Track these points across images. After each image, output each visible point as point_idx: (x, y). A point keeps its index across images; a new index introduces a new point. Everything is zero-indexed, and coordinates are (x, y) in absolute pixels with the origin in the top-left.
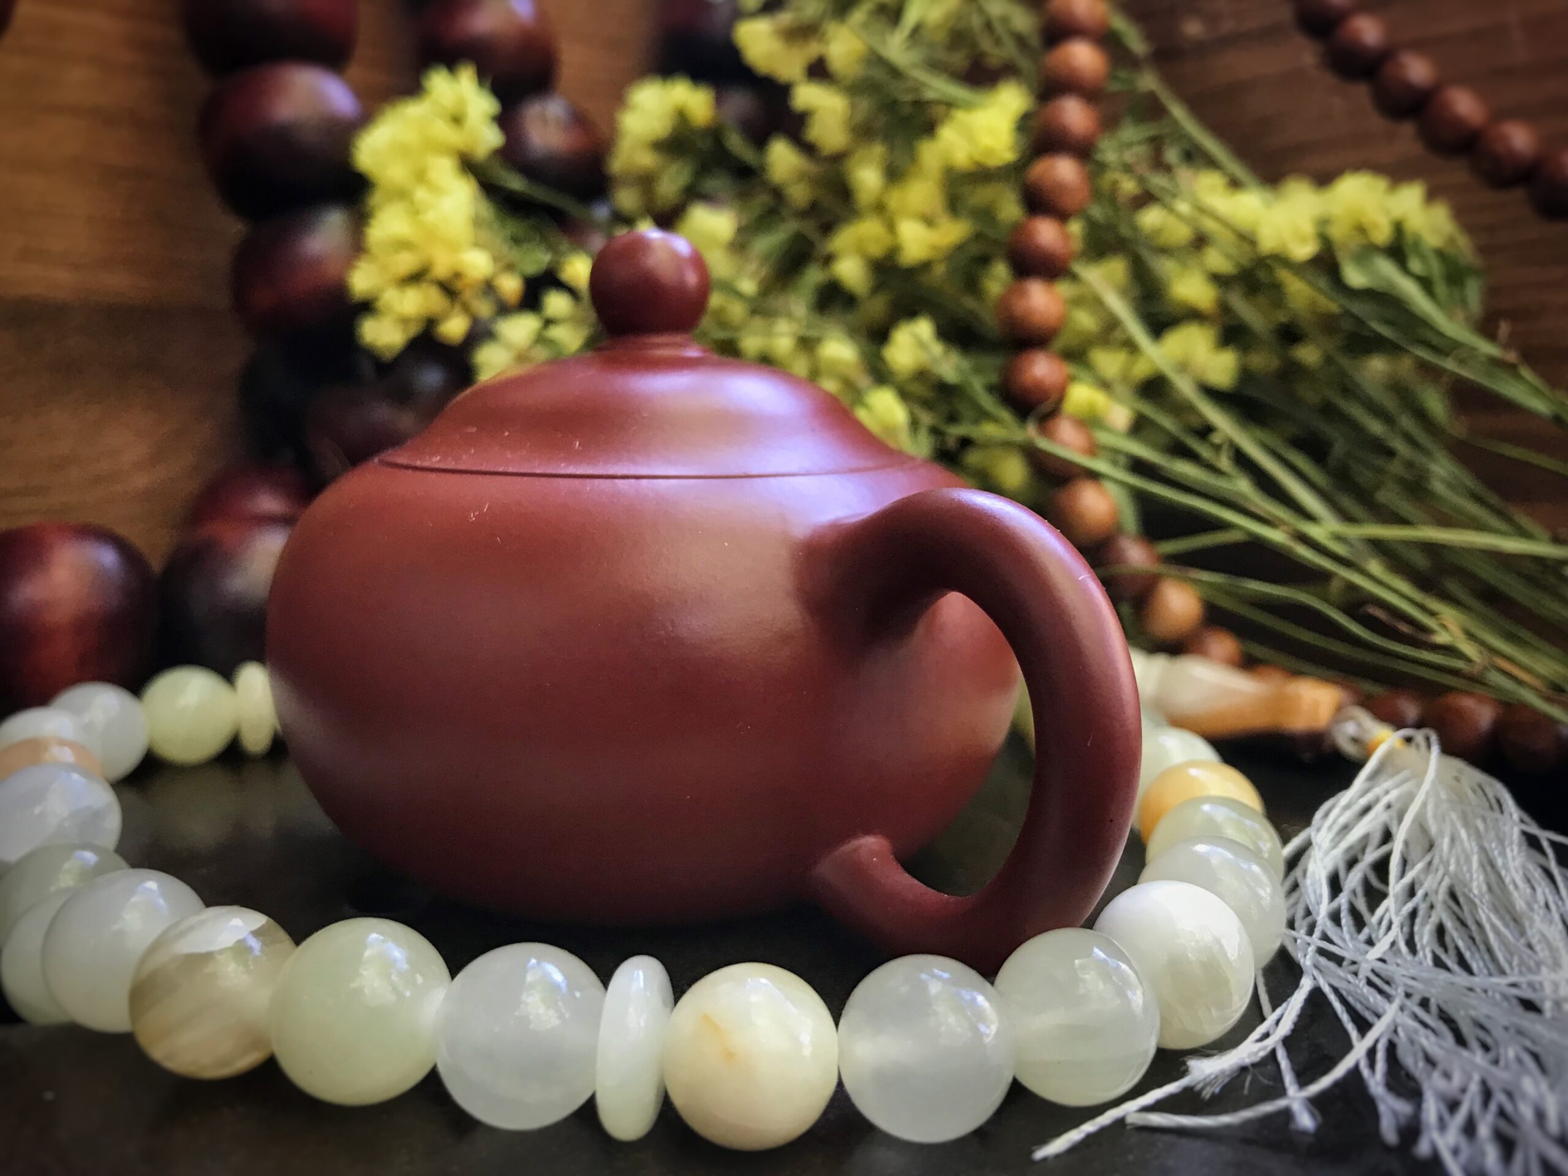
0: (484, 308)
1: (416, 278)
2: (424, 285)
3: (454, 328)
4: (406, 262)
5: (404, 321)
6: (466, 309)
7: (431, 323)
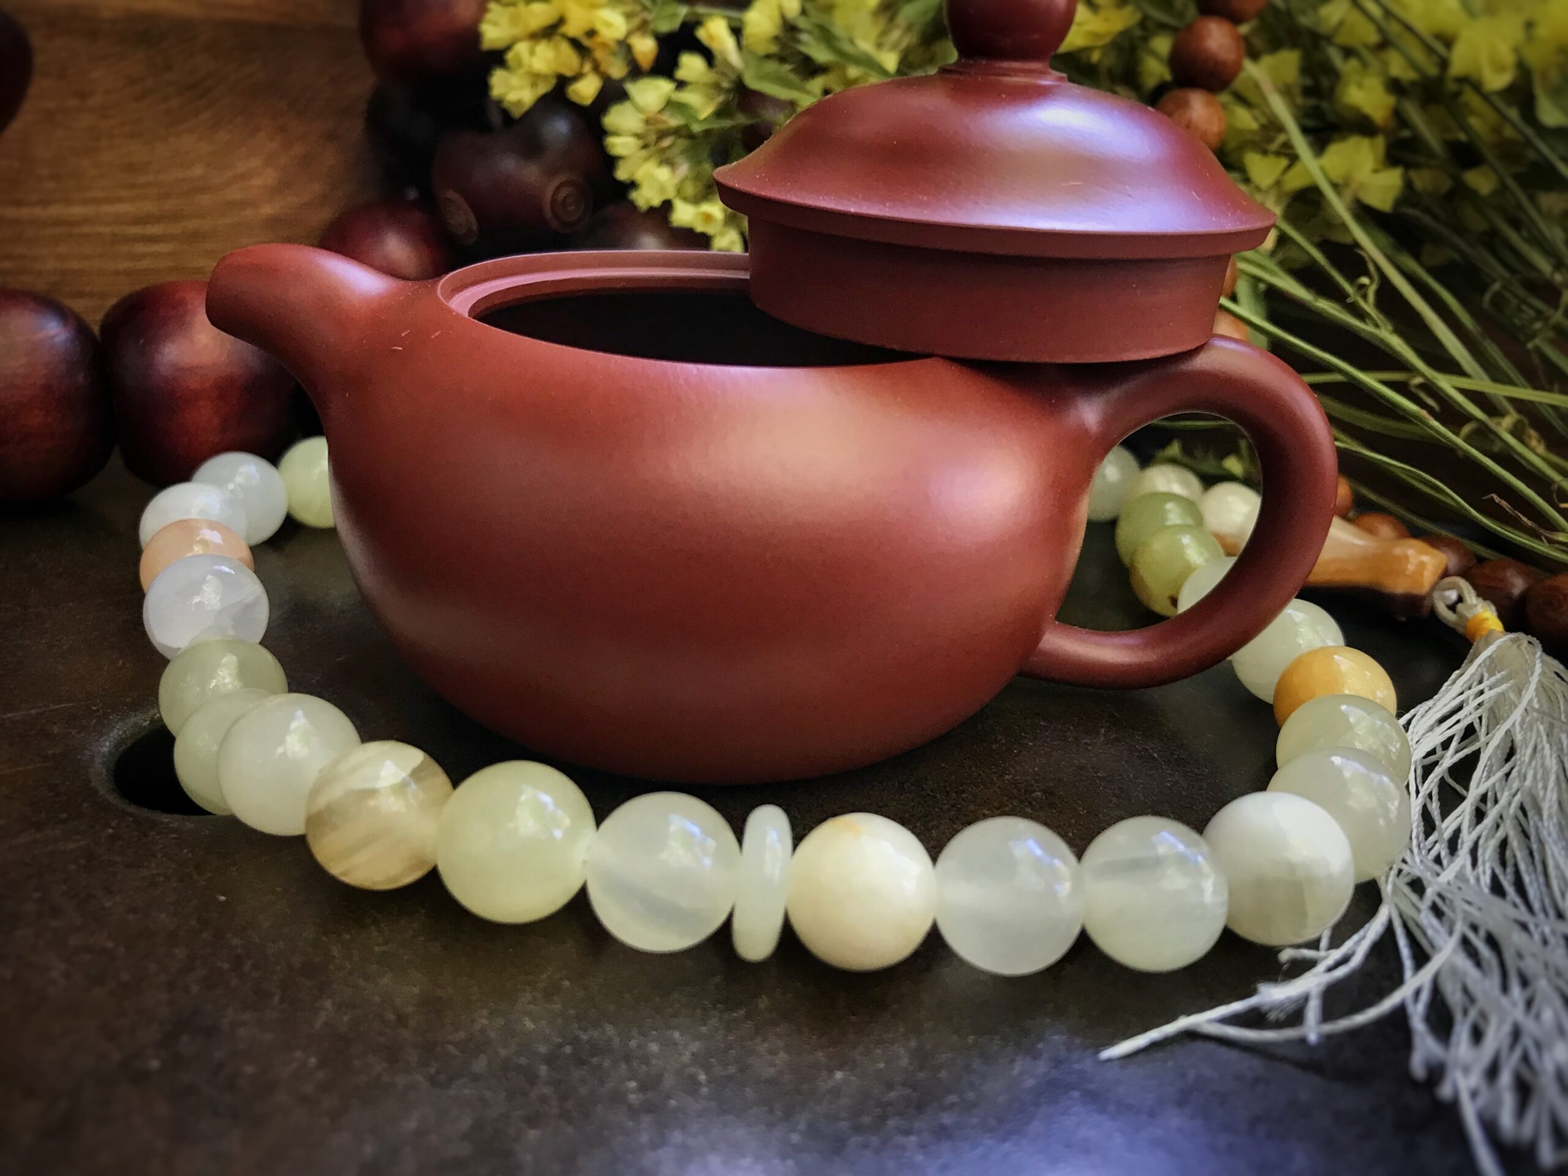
0: (617, 69)
1: (550, 31)
2: (557, 41)
3: (585, 90)
4: (538, 16)
5: (535, 77)
6: (596, 68)
7: (563, 82)
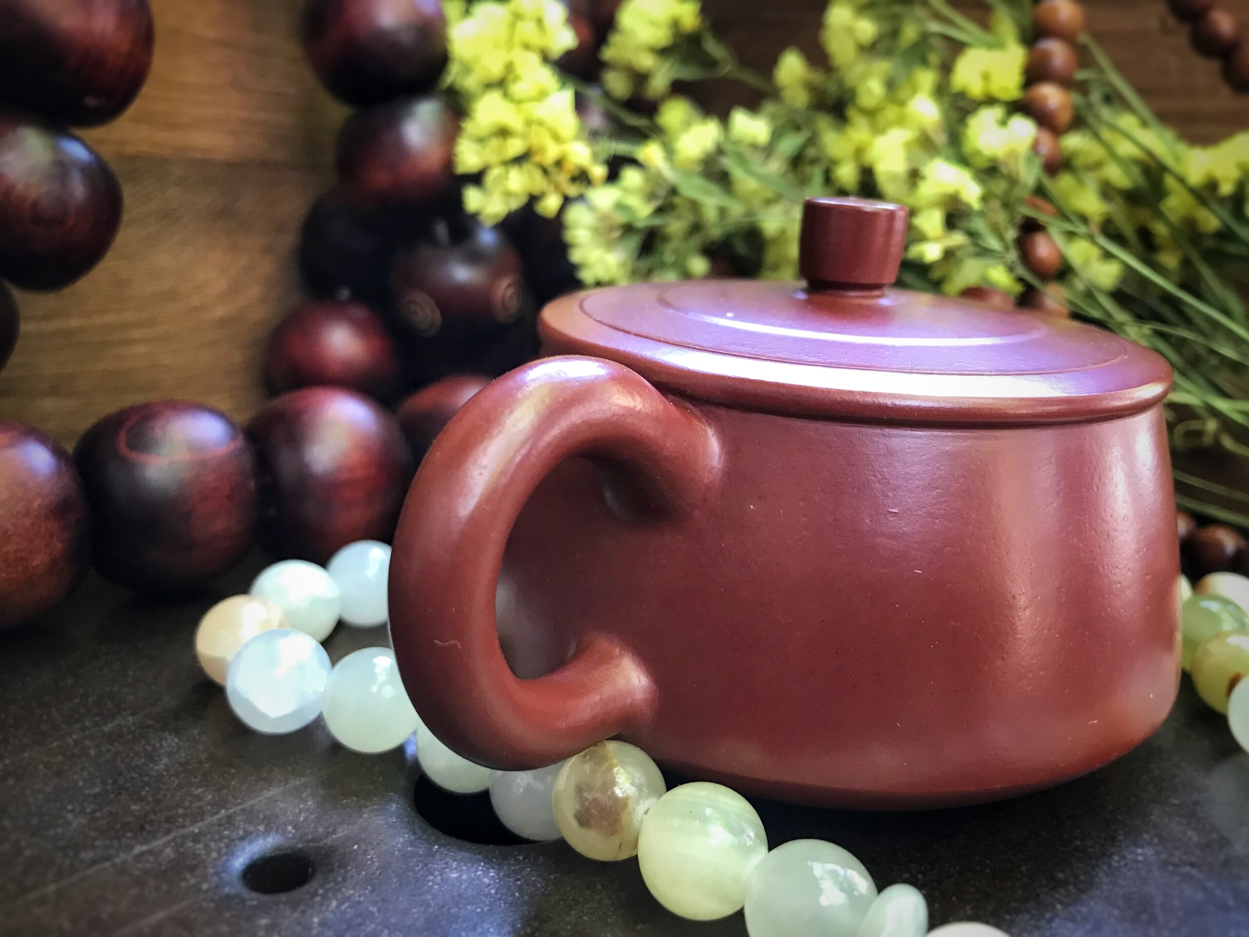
0: (572, 191)
1: (520, 160)
2: (527, 167)
3: (551, 204)
4: (515, 147)
5: (509, 195)
6: (557, 187)
7: (533, 199)
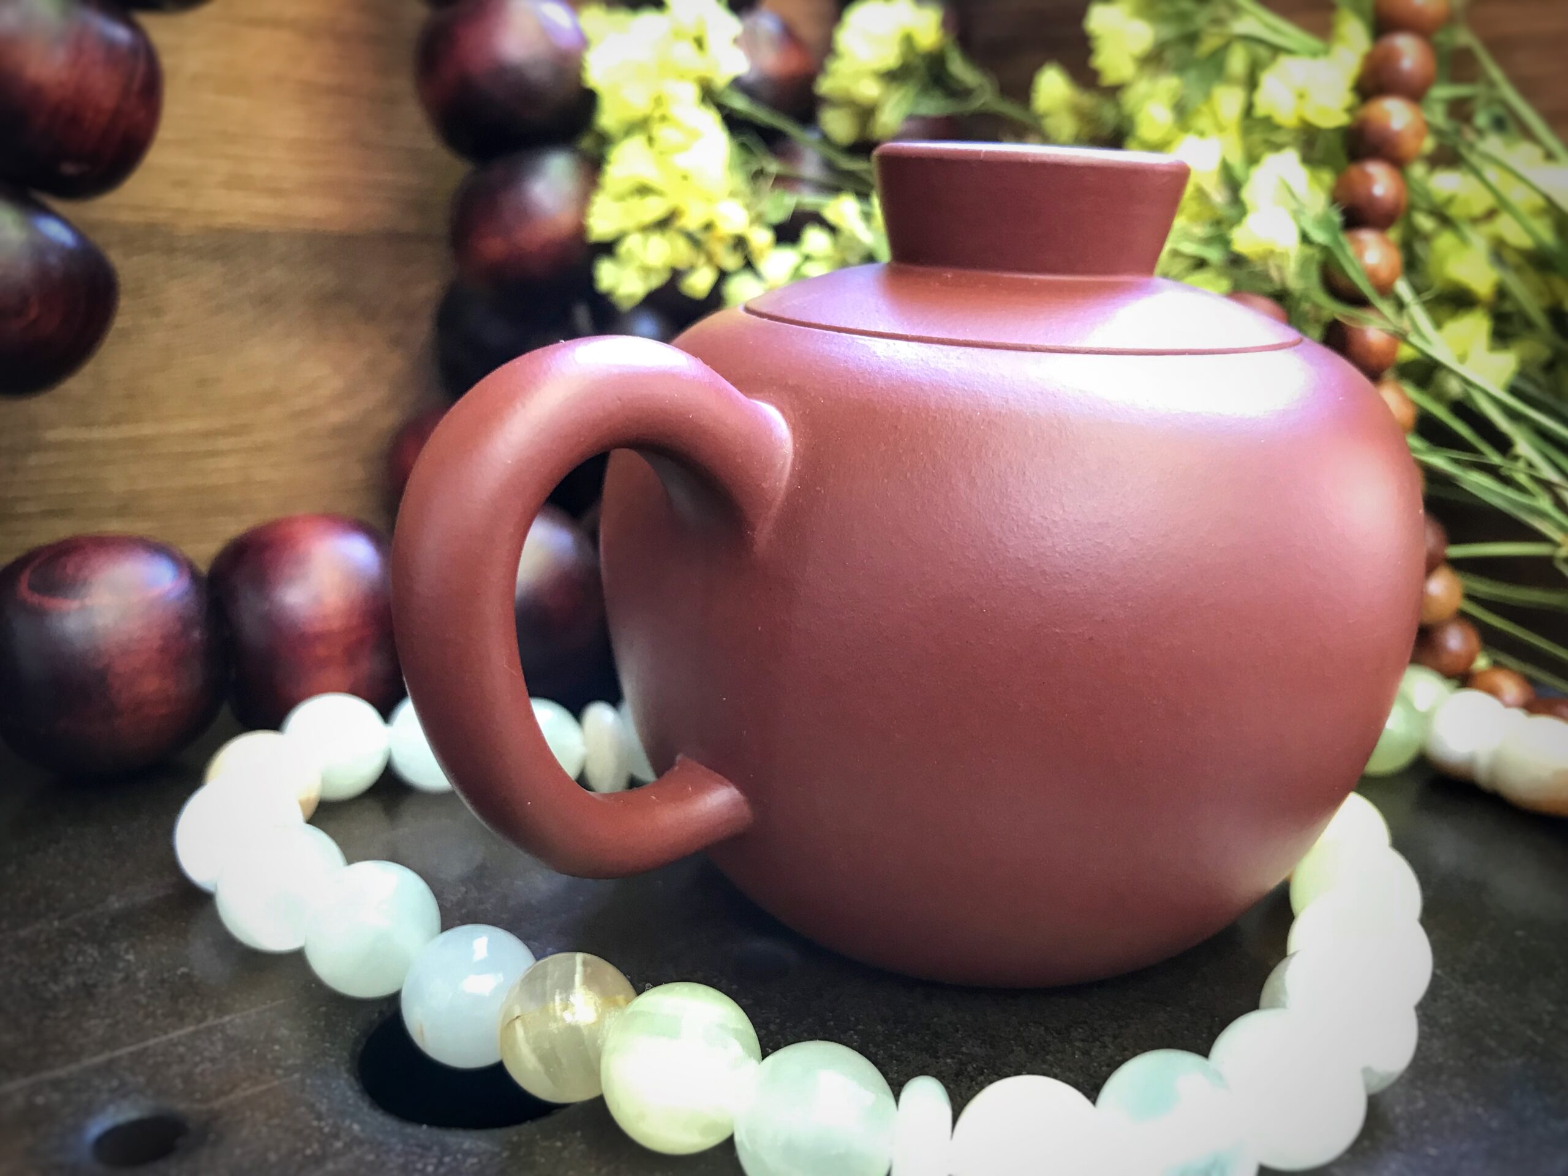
0: (731, 261)
1: (664, 224)
2: (670, 234)
3: (699, 282)
4: (653, 208)
5: (647, 271)
6: (710, 259)
7: (676, 275)
